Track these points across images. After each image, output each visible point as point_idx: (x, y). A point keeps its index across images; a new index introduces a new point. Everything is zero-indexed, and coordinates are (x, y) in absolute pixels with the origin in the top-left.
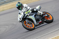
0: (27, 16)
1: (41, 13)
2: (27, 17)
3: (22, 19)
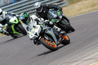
2: (46, 32)
3: (38, 35)
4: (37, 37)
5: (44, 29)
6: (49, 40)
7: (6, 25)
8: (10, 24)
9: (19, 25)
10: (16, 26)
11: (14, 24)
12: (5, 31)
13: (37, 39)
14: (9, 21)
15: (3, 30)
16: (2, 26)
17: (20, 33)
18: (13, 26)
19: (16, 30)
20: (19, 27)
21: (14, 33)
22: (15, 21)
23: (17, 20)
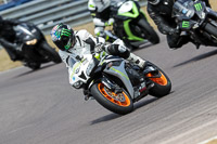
0: (105, 65)
1: (138, 62)
2: (105, 70)
3: (88, 78)
4: (85, 81)
5: (101, 64)
6: (113, 90)
7: (111, 21)
8: (120, 20)
9: (142, 22)
10: (134, 22)
11: (129, 18)
12: (110, 35)
13: (85, 86)
14: (116, 12)
15: (106, 31)
16: (103, 24)
17: (144, 38)
18: (126, 25)
19: (134, 33)
20: (140, 26)
21: (130, 38)
22: (131, 11)
23: (135, 10)
